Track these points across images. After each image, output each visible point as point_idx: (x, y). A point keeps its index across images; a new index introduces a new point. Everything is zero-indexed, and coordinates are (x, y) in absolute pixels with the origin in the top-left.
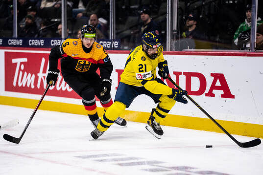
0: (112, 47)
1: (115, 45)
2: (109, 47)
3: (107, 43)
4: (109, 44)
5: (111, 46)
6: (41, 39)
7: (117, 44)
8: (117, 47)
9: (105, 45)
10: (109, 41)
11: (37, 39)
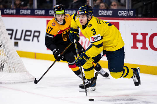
0: (129, 15)
1: (131, 13)
2: (126, 15)
3: (124, 12)
4: (126, 13)
5: (127, 15)
6: (74, 10)
7: (133, 13)
8: (132, 15)
9: (123, 14)
10: (126, 10)
11: (71, 10)
